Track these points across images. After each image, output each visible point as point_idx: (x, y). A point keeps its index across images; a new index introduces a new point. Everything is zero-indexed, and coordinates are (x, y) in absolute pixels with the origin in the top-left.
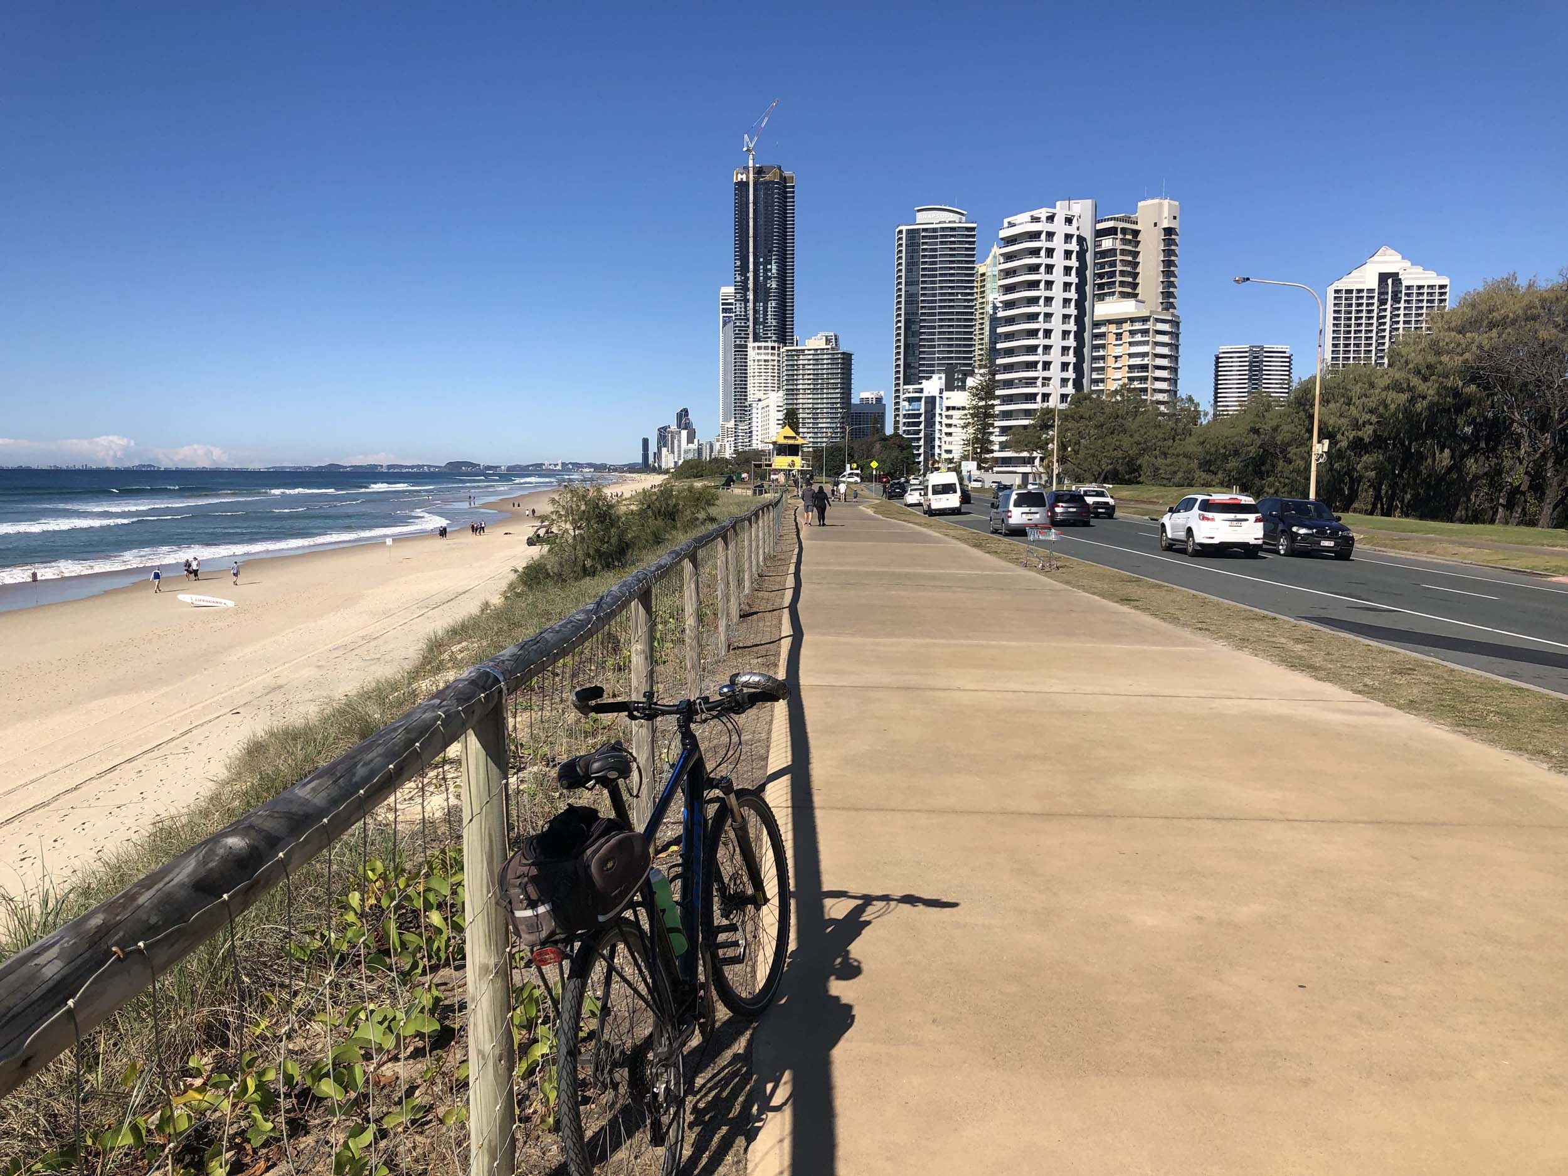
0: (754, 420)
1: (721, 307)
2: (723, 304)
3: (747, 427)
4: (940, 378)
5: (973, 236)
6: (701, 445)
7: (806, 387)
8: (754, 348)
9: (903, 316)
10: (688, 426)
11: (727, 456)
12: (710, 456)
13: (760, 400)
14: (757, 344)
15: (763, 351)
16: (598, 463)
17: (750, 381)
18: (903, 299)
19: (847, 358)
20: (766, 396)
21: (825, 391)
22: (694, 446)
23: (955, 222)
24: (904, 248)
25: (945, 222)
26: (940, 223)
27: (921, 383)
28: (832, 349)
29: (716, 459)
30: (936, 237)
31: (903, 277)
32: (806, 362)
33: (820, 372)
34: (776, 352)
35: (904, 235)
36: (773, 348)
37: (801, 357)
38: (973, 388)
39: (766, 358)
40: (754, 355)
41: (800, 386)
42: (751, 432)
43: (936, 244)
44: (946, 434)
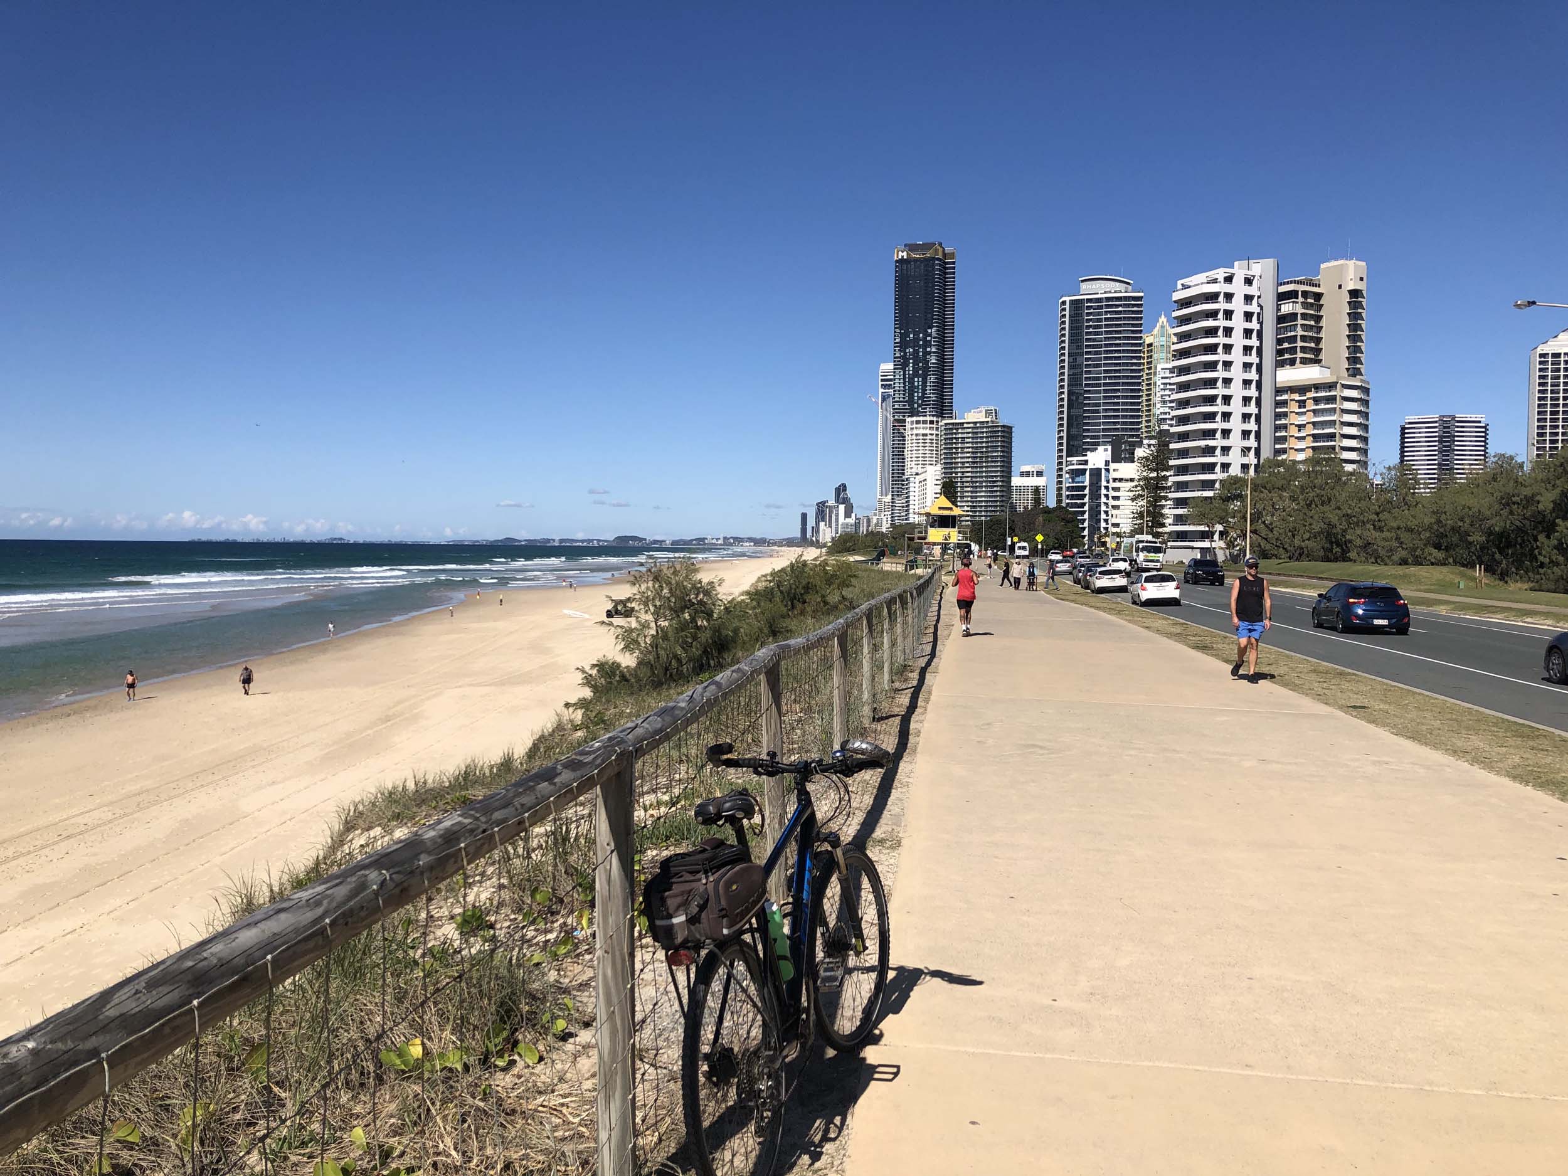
0: (911, 494)
1: (880, 383)
2: (882, 380)
3: (904, 501)
4: (1106, 450)
5: (1141, 305)
6: (859, 519)
7: (965, 460)
8: (912, 422)
9: (1066, 387)
10: (846, 501)
11: (884, 530)
12: (867, 530)
13: (917, 474)
14: (915, 419)
15: (921, 425)
16: (758, 537)
17: (908, 456)
19: (1008, 431)
20: (923, 470)
21: (984, 464)
22: (852, 520)
23: (1121, 292)
24: (1067, 319)
25: (1110, 292)
27: (1085, 455)
28: (992, 422)
29: (871, 533)
30: (1101, 307)
31: (1067, 349)
32: (965, 435)
33: (979, 445)
34: (934, 426)
35: (1067, 306)
36: (932, 422)
37: (960, 431)
38: (1143, 458)
39: (925, 432)
40: (912, 429)
41: (959, 460)
42: (908, 506)
43: (1100, 314)
44: (1113, 507)
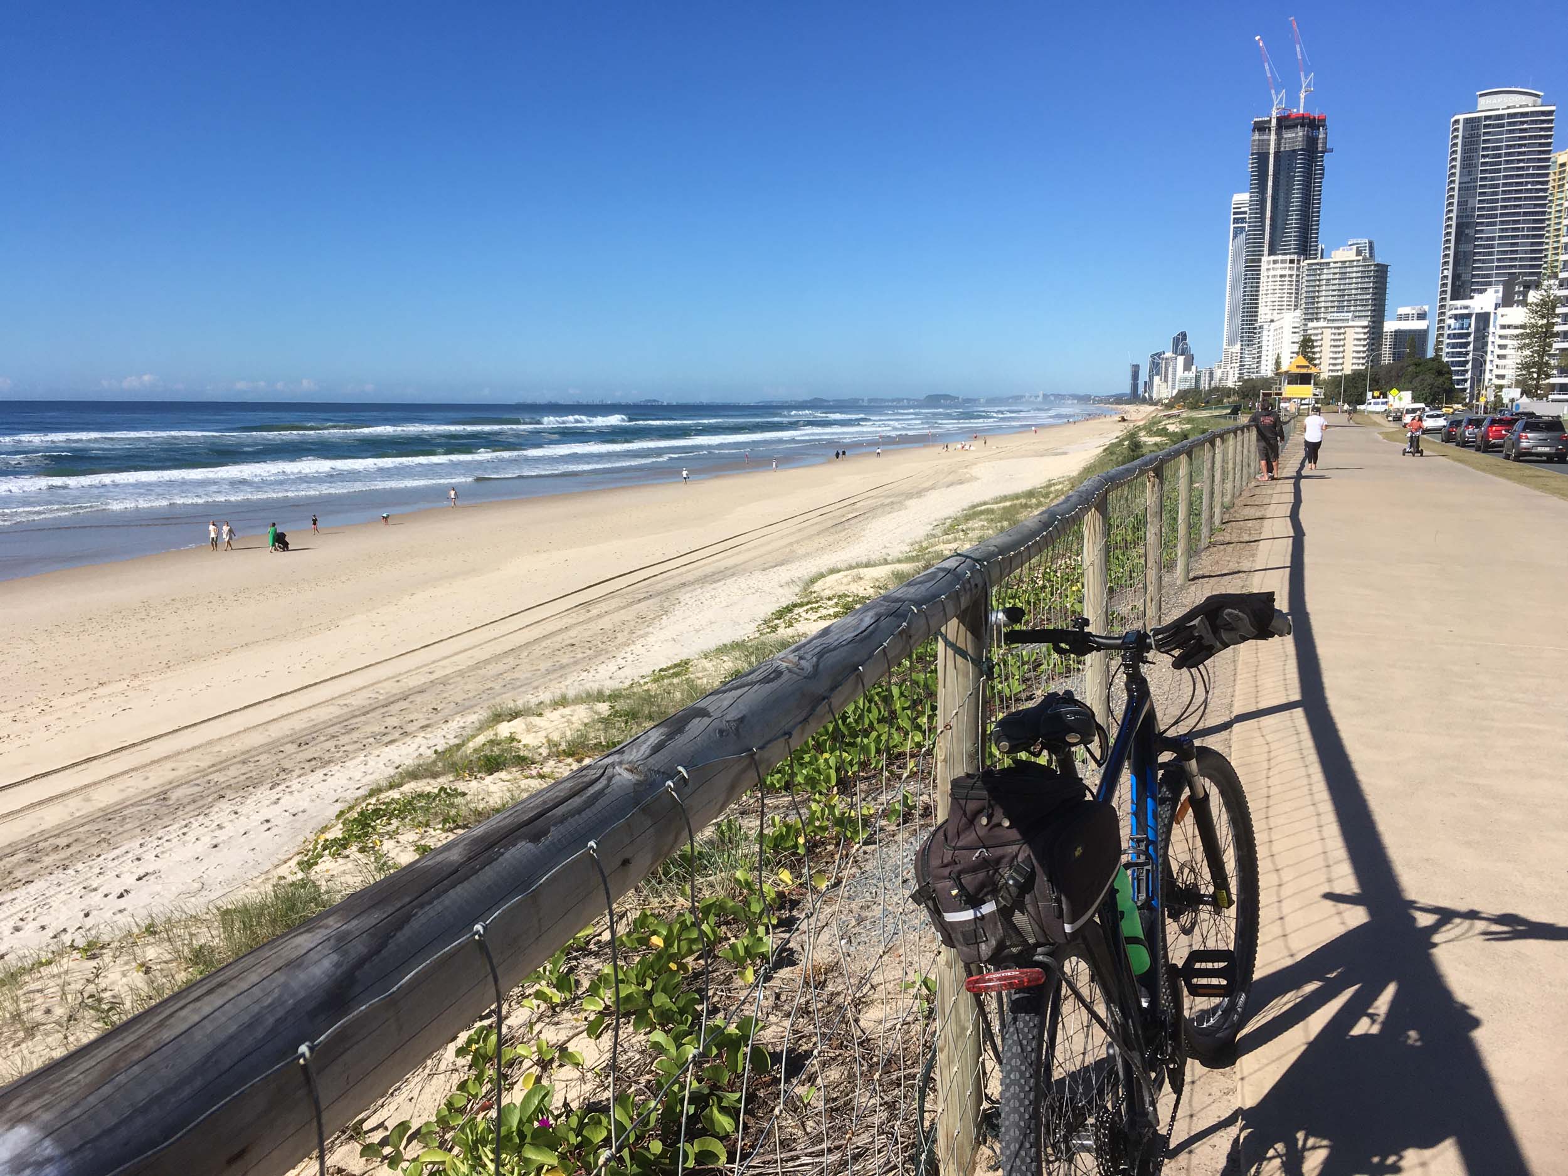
0: (1264, 343)
2: (1235, 213)
3: (1255, 352)
4: (1497, 292)
5: (1551, 121)
6: (1200, 372)
7: (1330, 304)
8: (1269, 262)
9: (1454, 219)
10: (1185, 352)
11: (1230, 384)
12: (1210, 384)
13: (1272, 321)
14: (1272, 258)
15: (1279, 265)
17: (1262, 300)
18: (1455, 201)
19: (1382, 272)
20: (1279, 316)
21: (1352, 308)
22: (1192, 374)
23: (1527, 106)
24: (1459, 141)
25: (1514, 107)
26: (1509, 108)
27: (1472, 298)
28: (1365, 259)
29: (1217, 389)
30: (1502, 126)
32: (1331, 276)
33: (1347, 287)
34: (1295, 265)
35: (1461, 126)
36: (1292, 261)
37: (1325, 271)
38: (1534, 303)
39: (1283, 272)
40: (1268, 269)
41: (1323, 304)
42: (1259, 357)
43: (1501, 133)
44: (1498, 356)
